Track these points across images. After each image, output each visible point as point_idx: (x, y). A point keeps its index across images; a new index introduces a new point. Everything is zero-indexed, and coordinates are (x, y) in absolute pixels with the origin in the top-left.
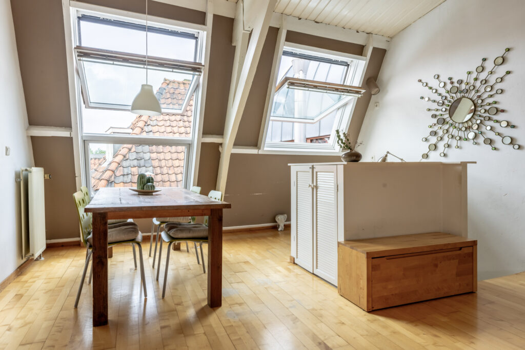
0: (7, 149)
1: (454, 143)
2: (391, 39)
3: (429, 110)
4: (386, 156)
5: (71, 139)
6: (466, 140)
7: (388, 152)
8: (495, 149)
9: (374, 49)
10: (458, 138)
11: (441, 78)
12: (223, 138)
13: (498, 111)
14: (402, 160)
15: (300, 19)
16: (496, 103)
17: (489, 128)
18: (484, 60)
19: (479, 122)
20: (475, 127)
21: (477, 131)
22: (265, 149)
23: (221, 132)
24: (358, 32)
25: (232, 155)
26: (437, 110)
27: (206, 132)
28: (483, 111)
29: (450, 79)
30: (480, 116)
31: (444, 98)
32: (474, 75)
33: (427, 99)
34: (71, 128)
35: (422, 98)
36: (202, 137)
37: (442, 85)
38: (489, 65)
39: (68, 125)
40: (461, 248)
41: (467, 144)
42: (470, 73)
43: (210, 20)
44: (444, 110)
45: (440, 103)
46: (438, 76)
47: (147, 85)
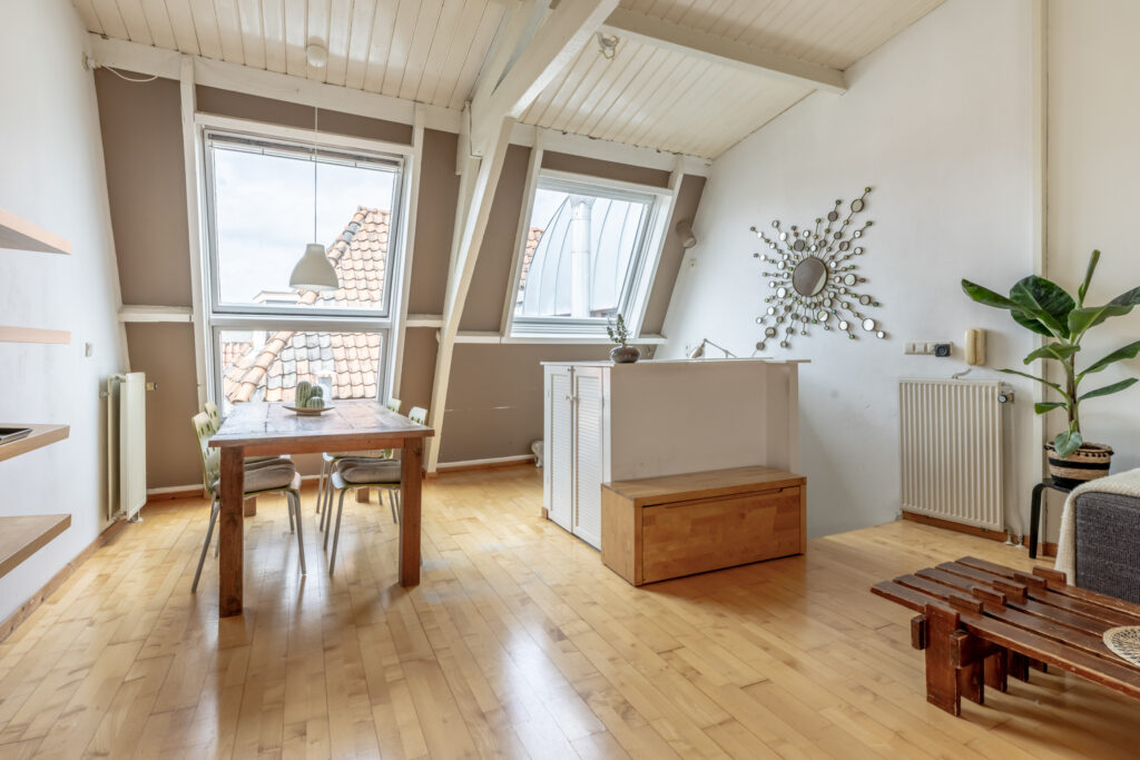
0: (88, 347)
1: (799, 326)
2: (713, 160)
3: (766, 274)
4: (703, 346)
5: (190, 325)
6: (816, 322)
7: (706, 340)
8: (854, 337)
9: (685, 176)
10: (805, 320)
11: (781, 226)
12: (442, 319)
13: (858, 280)
14: (727, 352)
15: (564, 133)
16: (854, 267)
17: (845, 305)
18: (839, 202)
19: (832, 295)
20: (827, 303)
21: (829, 310)
22: (513, 335)
23: (438, 310)
24: (658, 151)
25: (457, 347)
26: (777, 275)
27: (413, 310)
28: (838, 280)
29: (794, 228)
30: (834, 287)
31: (786, 257)
32: (826, 224)
33: (763, 258)
34: (192, 307)
35: (756, 255)
36: (408, 319)
37: (783, 236)
38: (845, 211)
39: (186, 303)
40: (781, 490)
41: (817, 330)
42: (819, 221)
43: (418, 137)
44: (786, 276)
45: (781, 265)
46: (778, 223)
47: (315, 245)
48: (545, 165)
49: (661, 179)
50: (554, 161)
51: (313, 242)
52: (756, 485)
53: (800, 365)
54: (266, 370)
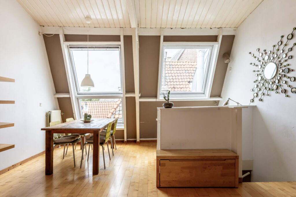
0: (40, 104)
1: (266, 92)
2: (236, 28)
3: (254, 71)
4: (228, 101)
5: (70, 98)
6: (273, 90)
7: (229, 99)
8: (288, 96)
9: (223, 36)
10: (268, 89)
11: (260, 50)
12: (135, 94)
13: (289, 70)
14: (238, 103)
15: (172, 29)
16: (288, 65)
17: (284, 82)
18: (283, 37)
19: (279, 78)
20: (277, 81)
21: (278, 84)
22: (160, 98)
23: (133, 91)
24: (211, 28)
26: (258, 71)
27: (127, 92)
28: (281, 71)
29: (265, 51)
30: (280, 74)
31: (261, 63)
32: (277, 48)
33: (253, 64)
35: (251, 64)
36: (126, 94)
37: (261, 55)
38: (285, 40)
39: (68, 92)
40: (225, 160)
41: (273, 93)
42: (274, 46)
43: (122, 38)
44: (261, 71)
45: (260, 67)
46: (259, 49)
47: (88, 75)
48: (164, 41)
49: (214, 39)
50: (167, 39)
51: (87, 74)
52: (212, 157)
53: (242, 108)
54: (115, 109)
